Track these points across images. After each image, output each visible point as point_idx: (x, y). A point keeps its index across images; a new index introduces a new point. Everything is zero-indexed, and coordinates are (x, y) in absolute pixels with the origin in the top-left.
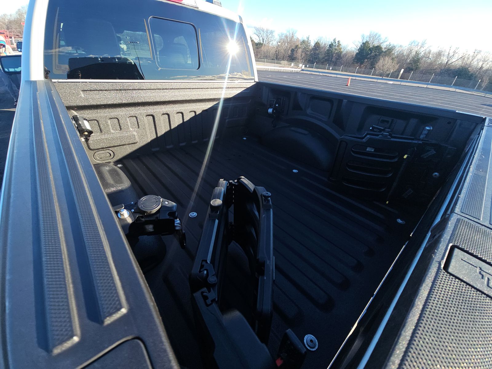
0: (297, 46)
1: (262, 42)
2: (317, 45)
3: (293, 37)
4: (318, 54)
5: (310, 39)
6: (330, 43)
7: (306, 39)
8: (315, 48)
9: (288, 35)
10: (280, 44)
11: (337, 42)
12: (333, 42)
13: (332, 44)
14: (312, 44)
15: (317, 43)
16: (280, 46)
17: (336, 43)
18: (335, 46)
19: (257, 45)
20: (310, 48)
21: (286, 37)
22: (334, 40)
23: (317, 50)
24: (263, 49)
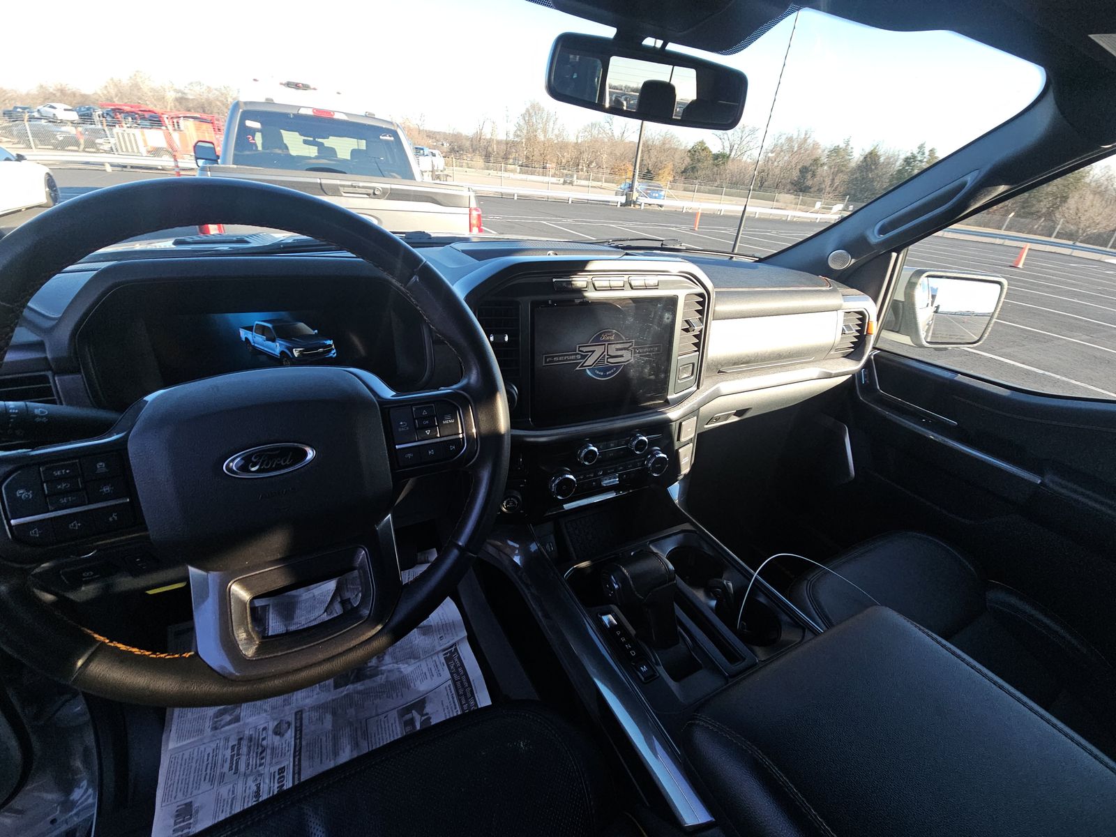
0: (816, 160)
1: (728, 153)
2: (871, 160)
3: (805, 140)
4: (872, 180)
5: (851, 144)
6: (909, 154)
7: (842, 145)
8: (867, 165)
9: (795, 137)
10: (773, 155)
11: (927, 153)
12: (915, 151)
13: (914, 157)
14: (857, 156)
15: (871, 153)
16: (773, 160)
17: (923, 154)
18: (921, 161)
19: (717, 159)
20: (853, 164)
21: (790, 140)
22: (921, 147)
23: (872, 171)
24: (730, 166)
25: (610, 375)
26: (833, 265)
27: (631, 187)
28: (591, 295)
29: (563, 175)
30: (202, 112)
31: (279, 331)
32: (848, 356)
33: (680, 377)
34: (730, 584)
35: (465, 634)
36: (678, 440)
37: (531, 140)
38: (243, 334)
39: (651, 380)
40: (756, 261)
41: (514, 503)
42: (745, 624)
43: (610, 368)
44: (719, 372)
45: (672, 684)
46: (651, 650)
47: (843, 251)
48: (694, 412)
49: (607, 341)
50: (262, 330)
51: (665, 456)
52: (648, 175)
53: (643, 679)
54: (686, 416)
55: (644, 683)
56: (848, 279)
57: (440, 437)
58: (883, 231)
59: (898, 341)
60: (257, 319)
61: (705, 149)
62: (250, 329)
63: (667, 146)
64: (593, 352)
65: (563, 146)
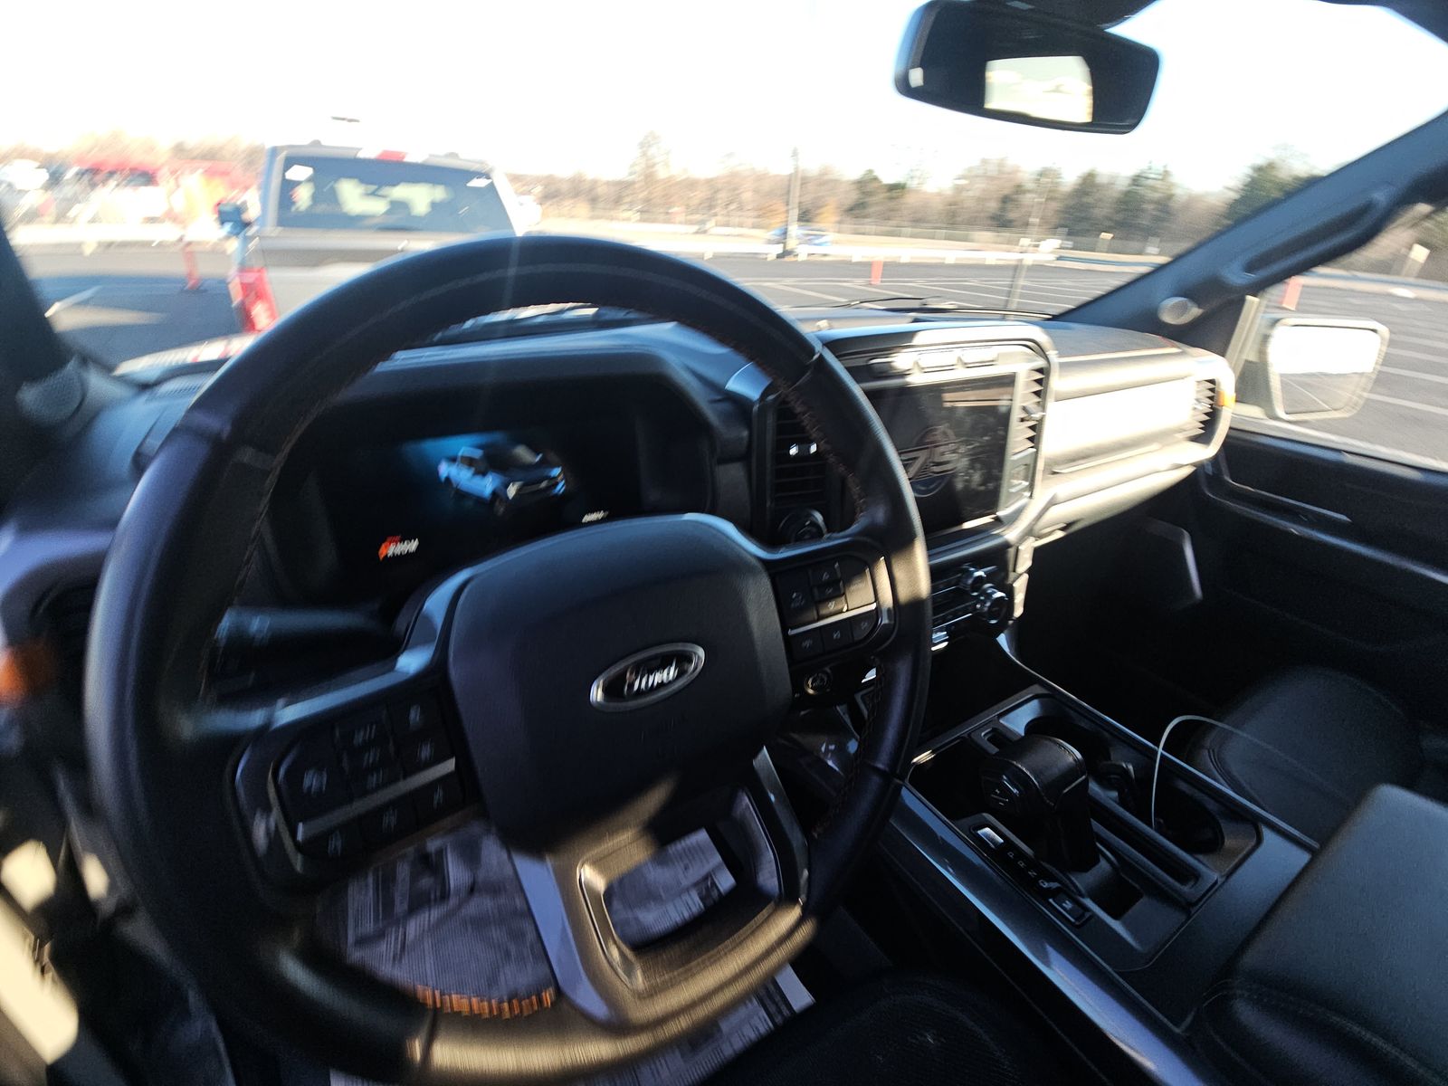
1: (905, 183)
10: (966, 182)
16: (967, 188)
19: (891, 191)
24: (910, 200)
25: (934, 489)
26: (1168, 318)
27: (785, 233)
28: (916, 379)
29: (691, 223)
30: (211, 161)
31: (492, 462)
32: (1195, 439)
33: (1013, 483)
34: (1131, 767)
35: (718, 858)
36: (1014, 571)
37: (649, 178)
38: (445, 470)
39: (981, 491)
40: (1049, 319)
41: (822, 680)
42: (1162, 821)
43: (933, 480)
44: (1055, 473)
45: (1116, 925)
46: (1064, 875)
47: (1183, 299)
48: (1030, 532)
49: (931, 443)
50: (470, 462)
51: (1003, 594)
52: (805, 217)
53: (1072, 920)
54: (1022, 539)
55: (1078, 927)
56: (1187, 336)
57: (847, 610)
58: (1250, 268)
59: (1252, 414)
60: (465, 446)
61: (876, 179)
62: (453, 460)
63: (826, 178)
64: (915, 459)
65: (691, 184)
